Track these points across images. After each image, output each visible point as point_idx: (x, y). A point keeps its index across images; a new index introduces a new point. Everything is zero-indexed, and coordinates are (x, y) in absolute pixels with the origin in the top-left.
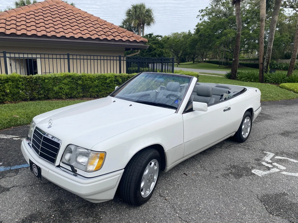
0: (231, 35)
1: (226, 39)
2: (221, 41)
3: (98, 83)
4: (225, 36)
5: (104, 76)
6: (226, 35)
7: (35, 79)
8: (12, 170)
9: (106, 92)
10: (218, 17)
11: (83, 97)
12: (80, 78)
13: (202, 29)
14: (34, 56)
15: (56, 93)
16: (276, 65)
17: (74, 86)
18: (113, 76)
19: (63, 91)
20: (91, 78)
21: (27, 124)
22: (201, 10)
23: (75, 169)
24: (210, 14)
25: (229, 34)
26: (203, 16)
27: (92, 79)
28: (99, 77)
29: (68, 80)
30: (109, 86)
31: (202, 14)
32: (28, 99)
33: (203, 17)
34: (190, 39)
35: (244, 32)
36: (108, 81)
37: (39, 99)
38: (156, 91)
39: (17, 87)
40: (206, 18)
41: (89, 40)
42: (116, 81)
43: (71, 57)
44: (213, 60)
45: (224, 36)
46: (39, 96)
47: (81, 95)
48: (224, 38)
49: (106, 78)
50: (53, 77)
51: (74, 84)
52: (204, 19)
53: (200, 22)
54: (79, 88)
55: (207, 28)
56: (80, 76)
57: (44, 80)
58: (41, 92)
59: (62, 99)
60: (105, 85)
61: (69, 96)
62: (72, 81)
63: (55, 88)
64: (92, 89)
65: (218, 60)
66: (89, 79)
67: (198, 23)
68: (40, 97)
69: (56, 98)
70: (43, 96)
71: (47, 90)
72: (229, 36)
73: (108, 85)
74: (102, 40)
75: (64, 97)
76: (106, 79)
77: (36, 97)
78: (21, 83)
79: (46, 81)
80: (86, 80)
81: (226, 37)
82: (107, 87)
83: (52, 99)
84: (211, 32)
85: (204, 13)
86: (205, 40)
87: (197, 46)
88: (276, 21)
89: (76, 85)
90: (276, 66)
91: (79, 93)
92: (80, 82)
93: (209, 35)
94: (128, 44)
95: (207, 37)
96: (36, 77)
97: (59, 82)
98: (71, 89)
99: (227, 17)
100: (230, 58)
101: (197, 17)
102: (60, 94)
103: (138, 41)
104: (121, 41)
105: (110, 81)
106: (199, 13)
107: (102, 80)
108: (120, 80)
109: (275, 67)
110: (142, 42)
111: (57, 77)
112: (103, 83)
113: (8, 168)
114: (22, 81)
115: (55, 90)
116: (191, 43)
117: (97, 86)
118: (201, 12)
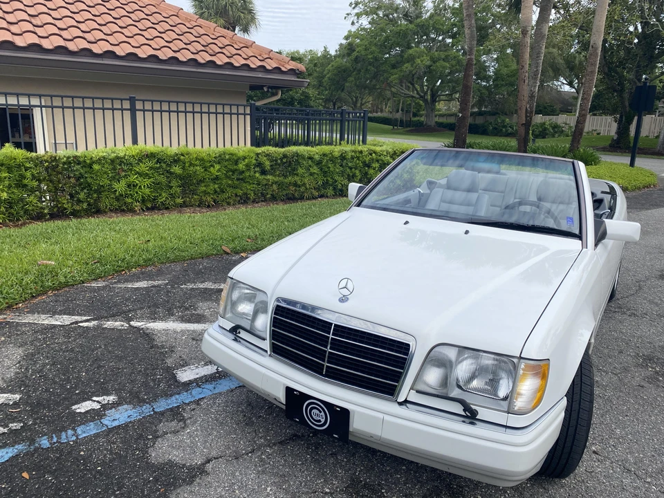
0: (422, 61)
1: (412, 68)
2: (402, 74)
3: (219, 171)
4: (410, 63)
5: (232, 154)
6: (411, 59)
7: (64, 163)
8: (162, 413)
9: (234, 192)
10: (391, 20)
11: (184, 205)
12: (176, 160)
13: (358, 46)
14: (24, 101)
15: (117, 199)
16: (510, 127)
17: (162, 179)
18: (252, 155)
19: (137, 193)
20: (202, 160)
21: (83, 283)
22: (353, 3)
23: (473, 407)
24: (374, 11)
25: (418, 58)
26: (358, 15)
27: (204, 162)
28: (220, 156)
29: (150, 164)
30: (242, 179)
31: (357, 10)
32: (45, 215)
33: (358, 18)
34: (333, 66)
35: (449, 55)
36: (241, 166)
37: (75, 214)
38: (419, 192)
39: (20, 185)
40: (365, 22)
41: (172, 64)
42: (257, 166)
43: (139, 105)
44: (375, 115)
45: (408, 62)
46: (74, 207)
47: (179, 201)
48: (407, 67)
49: (235, 158)
50: (110, 157)
51: (163, 174)
52: (360, 23)
53: (354, 29)
54: (174, 183)
55: (370, 43)
56: (177, 155)
57: (90, 166)
58: (82, 196)
59: (132, 211)
60: (235, 177)
61: (149, 206)
62: (158, 165)
63: (116, 186)
64: (205, 186)
65: (385, 115)
66: (198, 162)
67: (350, 31)
68: (78, 208)
69: (116, 209)
70: (85, 206)
71: (95, 191)
72: (420, 62)
73: (241, 177)
74: (204, 64)
75: (137, 207)
76: (236, 162)
77: (65, 209)
78: (28, 174)
79: (96, 167)
80: (191, 164)
81: (412, 65)
82: (238, 179)
83: (105, 212)
84: (379, 52)
85: (361, 10)
86: (367, 70)
87: (347, 84)
88: (545, 35)
89: (168, 177)
90: (510, 129)
91: (173, 196)
92: (177, 169)
93: (376, 59)
94: (260, 76)
95: (370, 65)
96: (69, 158)
97: (125, 171)
98: (157, 186)
99: (411, 22)
100: (413, 113)
101: (345, 18)
102: (129, 200)
103: (283, 69)
104: (246, 68)
105: (247, 165)
106: (351, 8)
107: (226, 164)
108: (267, 164)
109: (509, 132)
110: (292, 71)
111: (122, 158)
112: (231, 171)
113: (147, 410)
114: (31, 168)
115: (116, 191)
116: (335, 75)
117: (217, 178)
118: (353, 6)
